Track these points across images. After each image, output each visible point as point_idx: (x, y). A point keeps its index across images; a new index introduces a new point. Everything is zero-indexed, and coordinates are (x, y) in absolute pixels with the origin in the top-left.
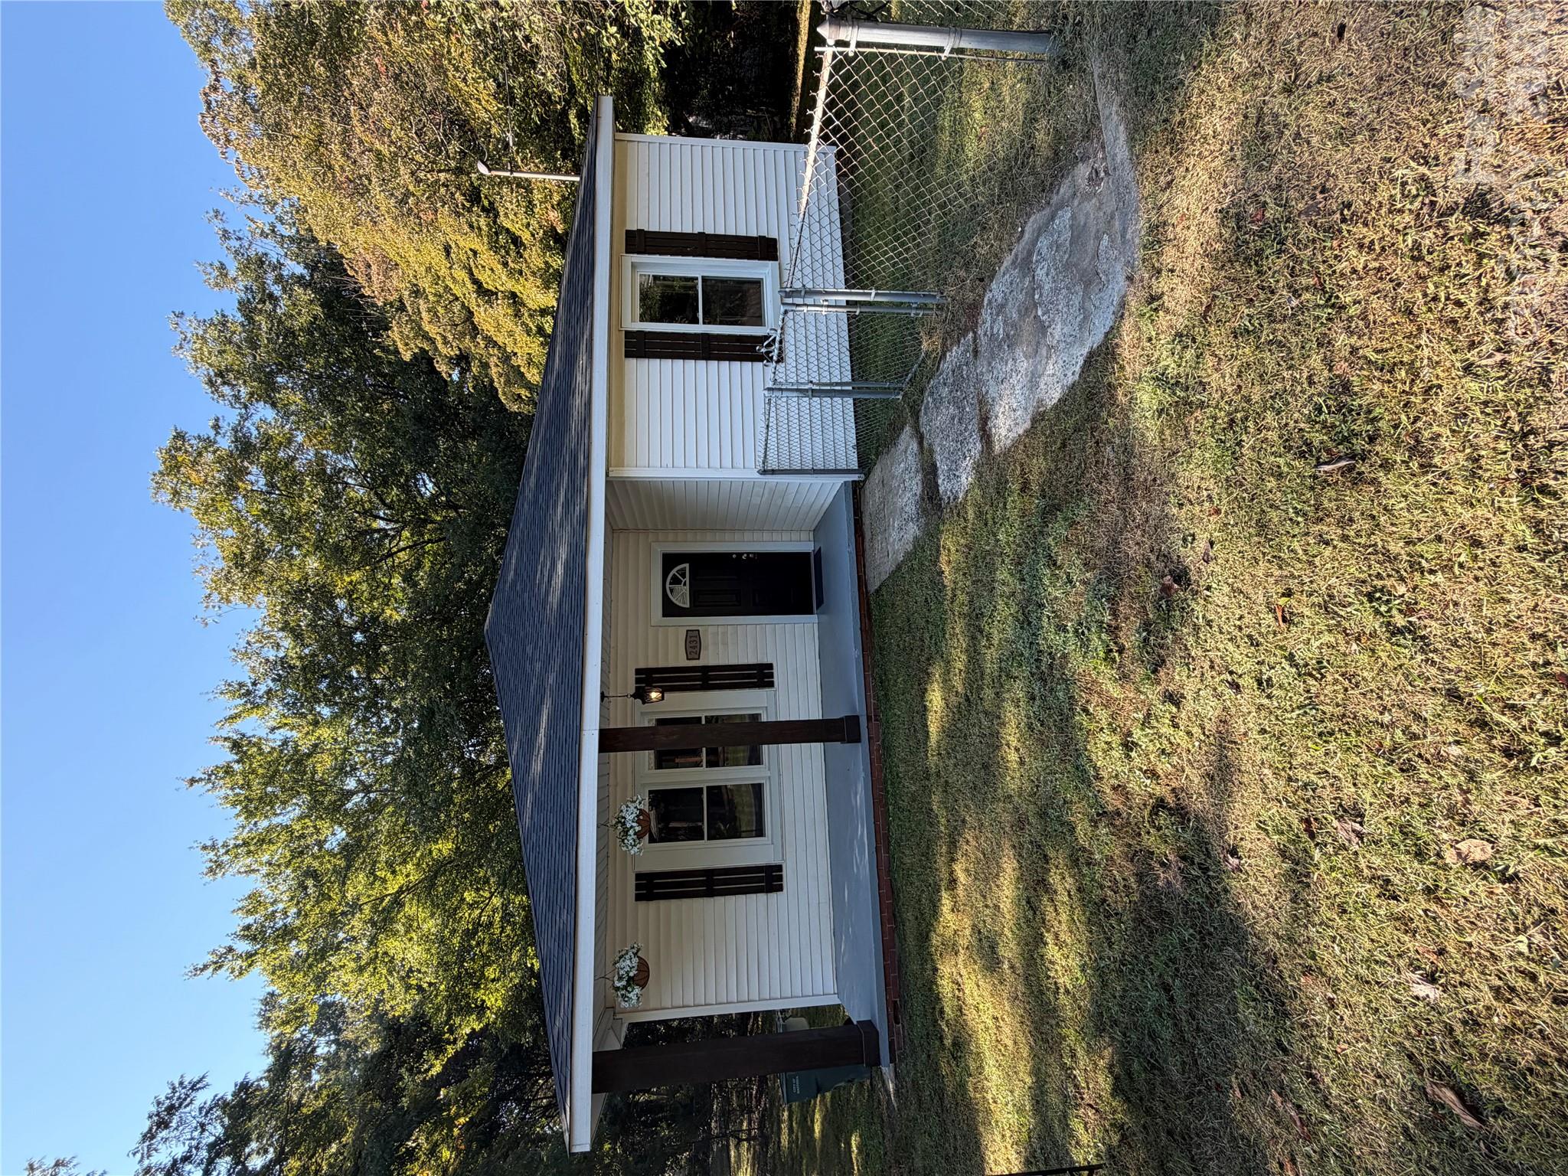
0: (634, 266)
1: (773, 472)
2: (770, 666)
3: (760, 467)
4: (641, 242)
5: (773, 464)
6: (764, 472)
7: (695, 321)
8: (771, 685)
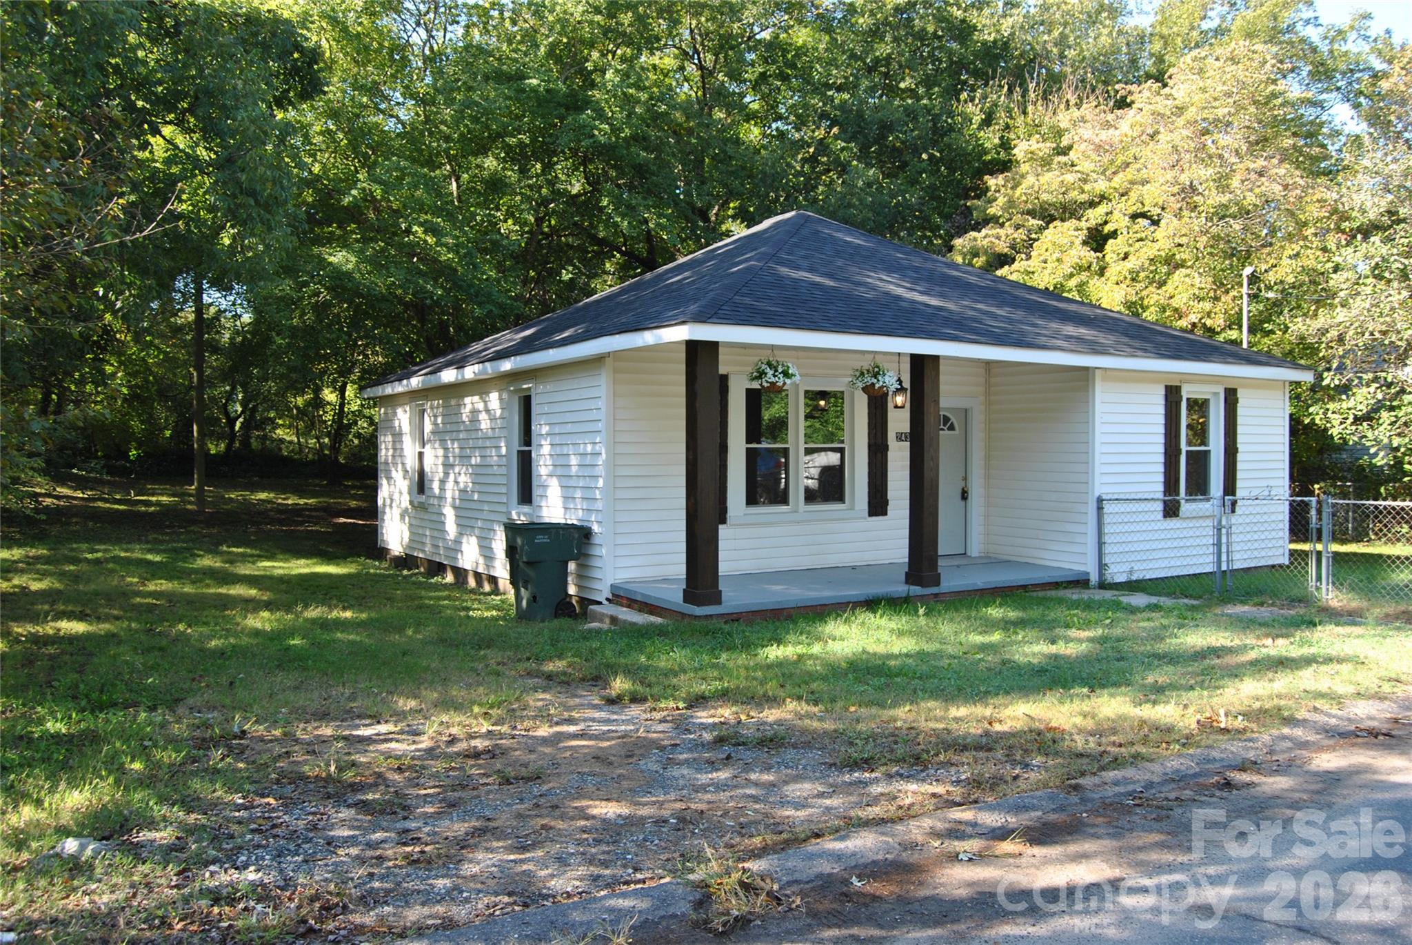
0: (1216, 394)
1: (1100, 509)
2: (885, 514)
3: (1104, 497)
4: (1231, 398)
5: (1108, 508)
6: (1100, 500)
7: (1189, 443)
8: (871, 514)
